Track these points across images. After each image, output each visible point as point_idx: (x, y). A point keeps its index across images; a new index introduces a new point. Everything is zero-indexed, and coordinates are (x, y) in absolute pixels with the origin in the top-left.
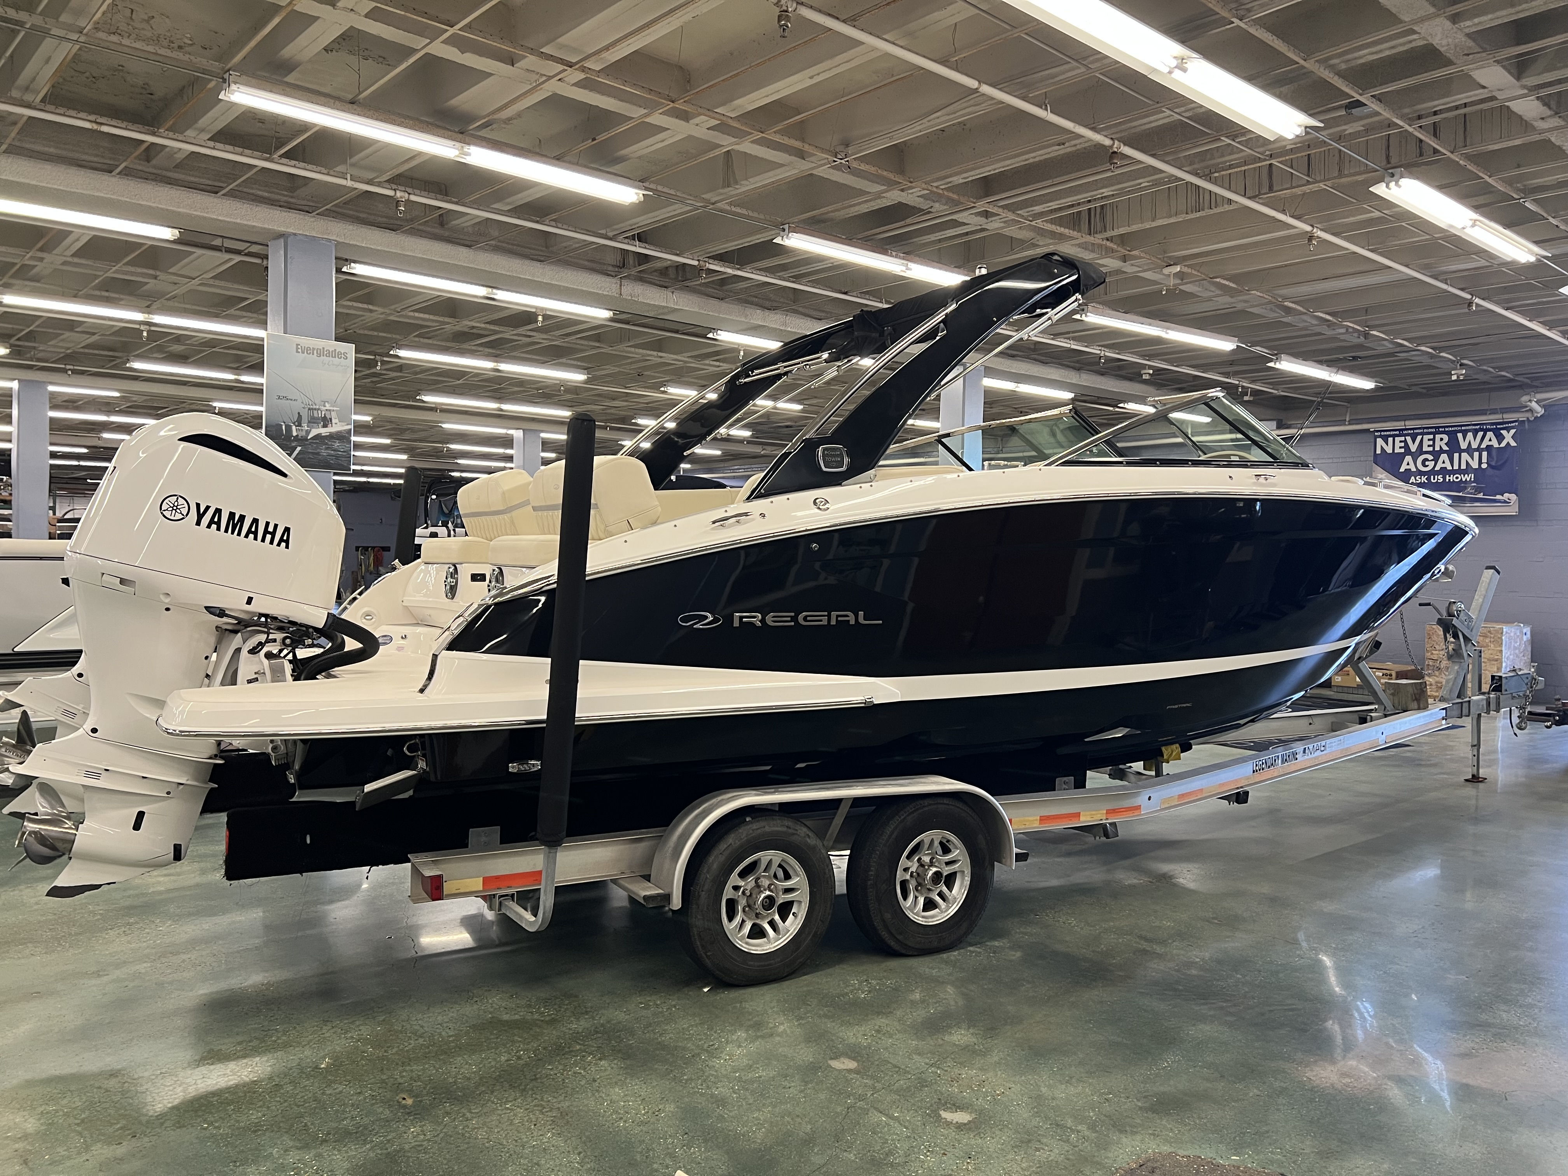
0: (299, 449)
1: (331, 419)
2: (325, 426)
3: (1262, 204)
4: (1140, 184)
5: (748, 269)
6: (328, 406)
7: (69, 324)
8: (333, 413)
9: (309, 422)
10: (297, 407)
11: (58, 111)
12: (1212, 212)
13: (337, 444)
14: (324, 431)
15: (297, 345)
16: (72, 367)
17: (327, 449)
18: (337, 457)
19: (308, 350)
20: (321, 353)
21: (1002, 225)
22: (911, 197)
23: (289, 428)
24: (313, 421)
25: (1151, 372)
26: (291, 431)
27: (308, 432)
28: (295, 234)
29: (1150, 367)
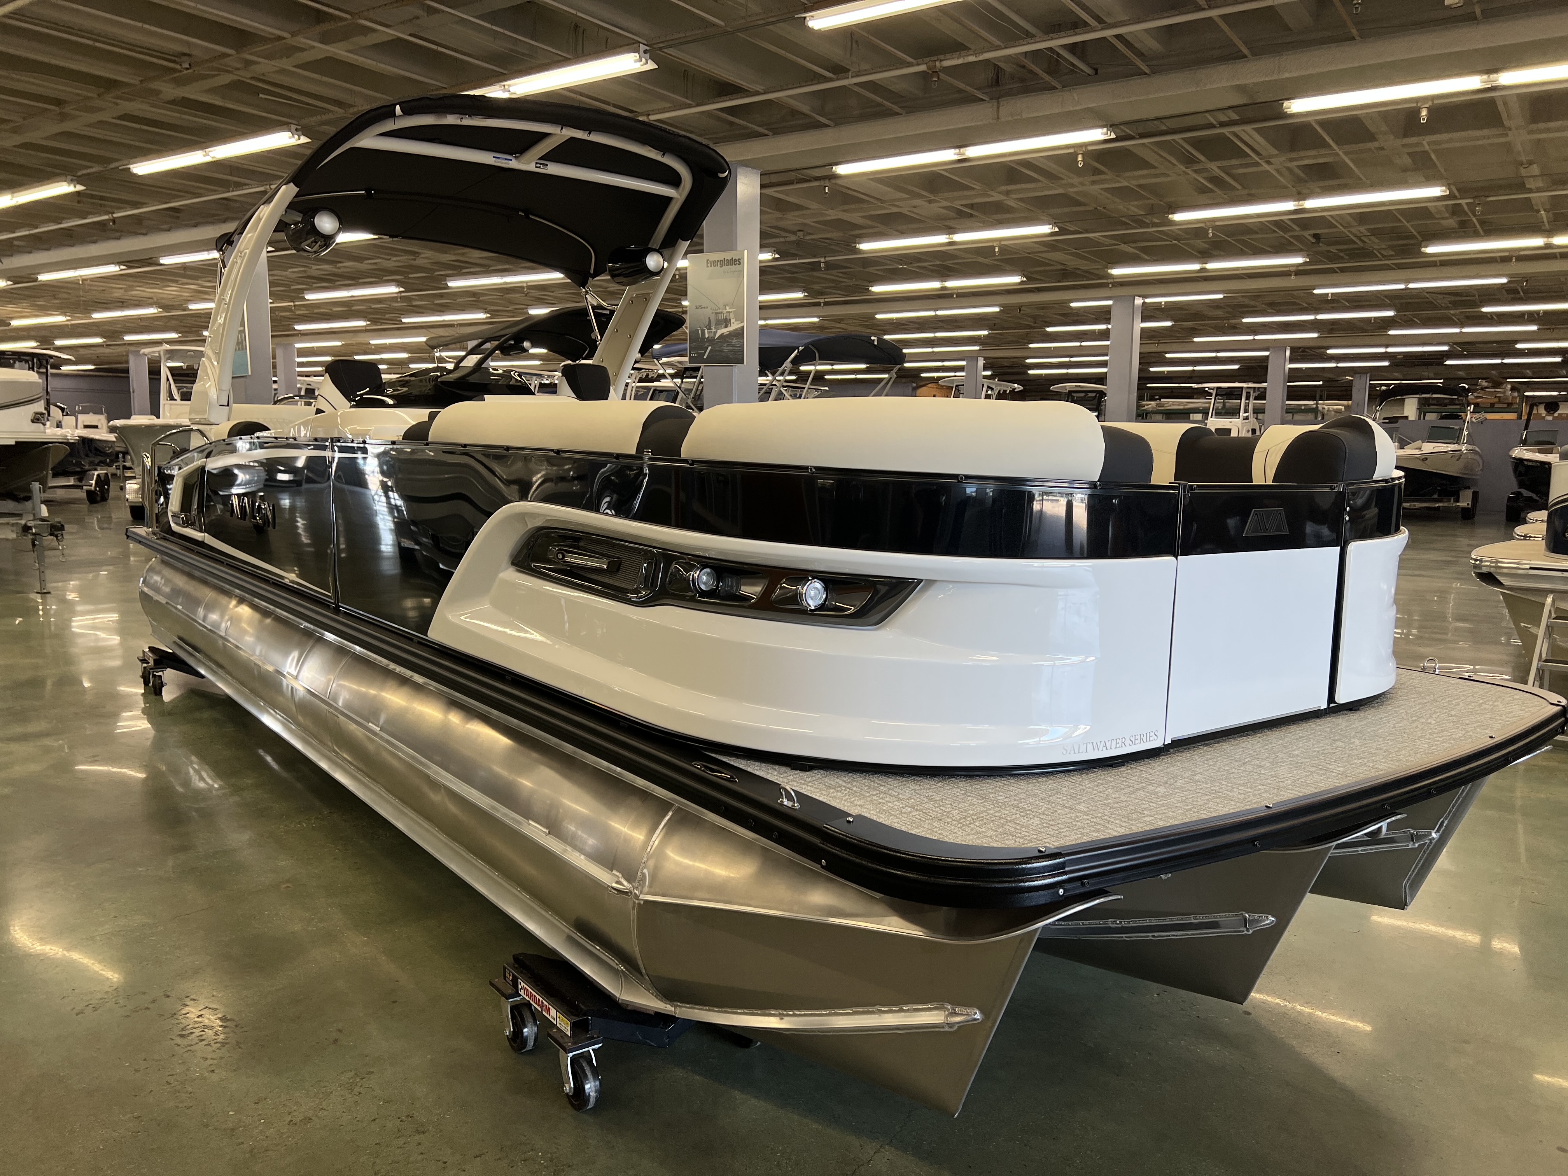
0: (710, 348)
1: (730, 320)
2: (726, 327)
6: (728, 309)
8: (731, 314)
9: (716, 325)
10: (708, 313)
13: (735, 341)
14: (724, 331)
15: (707, 260)
17: (728, 346)
18: (734, 352)
19: (715, 264)
23: (703, 332)
24: (719, 324)
26: (705, 334)
27: (715, 333)
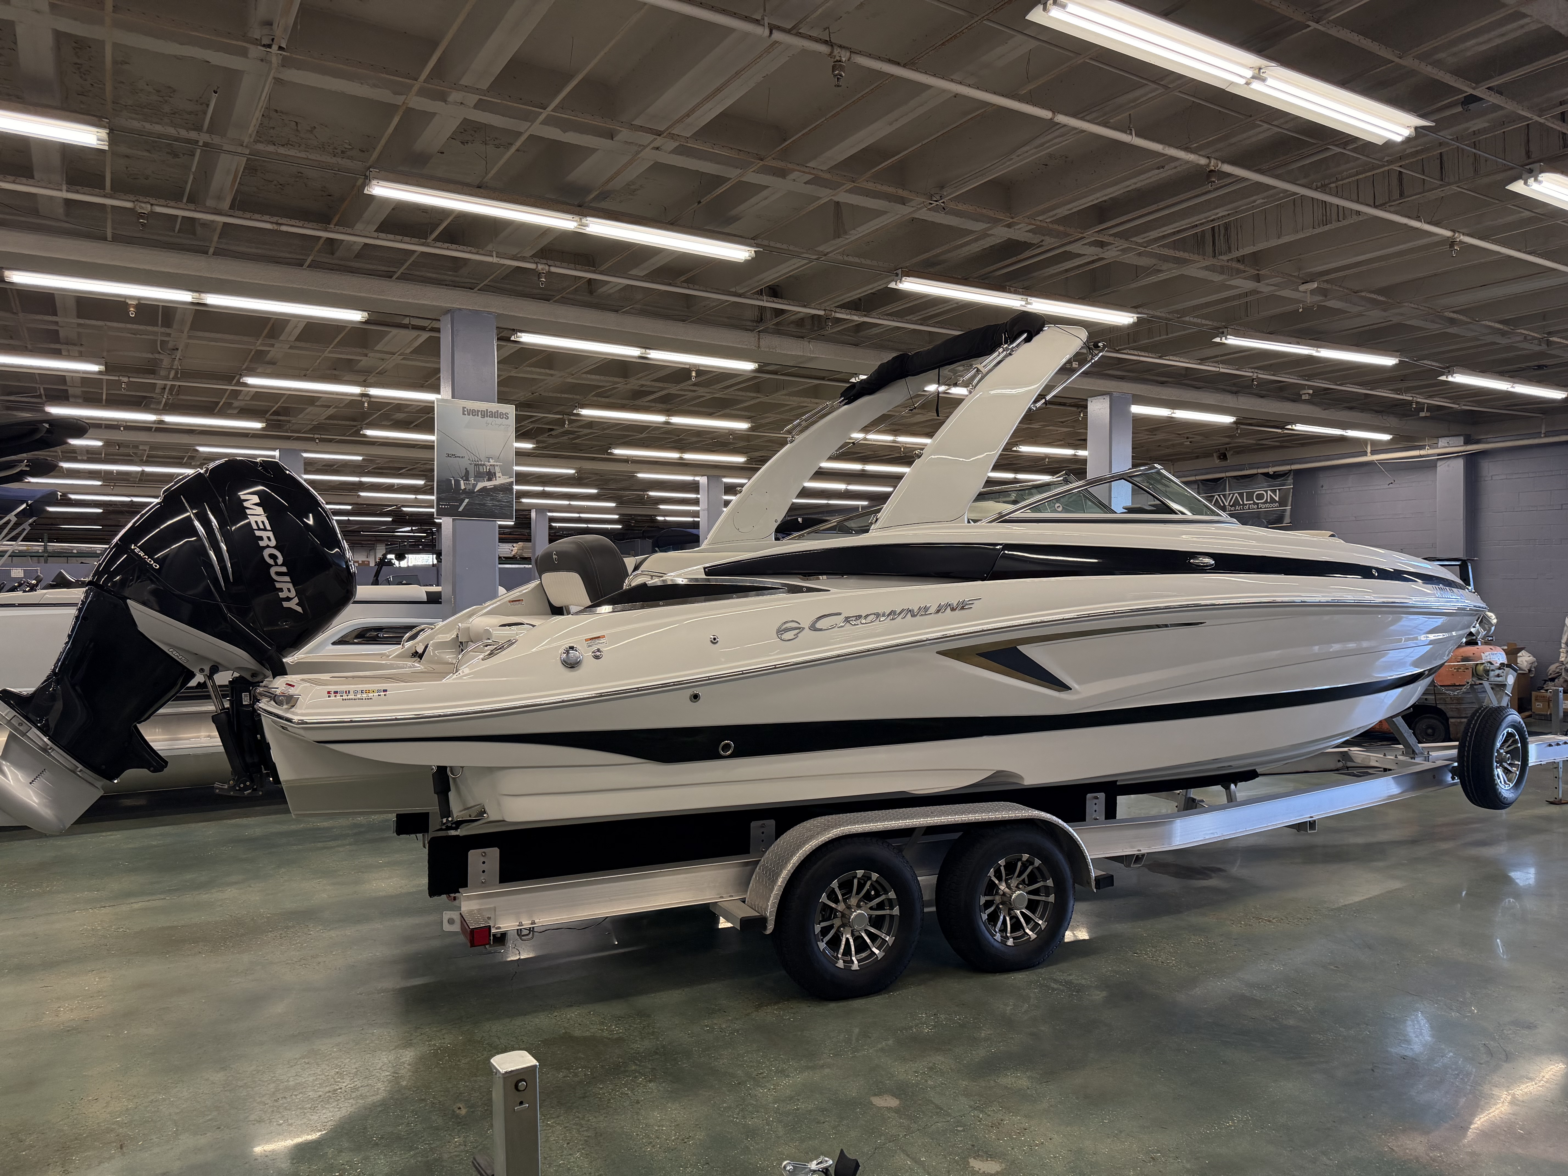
0: (467, 500)
1: (495, 473)
2: (490, 480)
3: (1390, 212)
4: (1255, 201)
5: (874, 314)
6: (492, 462)
7: (311, 399)
8: (496, 468)
9: (475, 477)
10: (464, 463)
11: (245, 216)
12: (1340, 224)
13: (501, 496)
14: (488, 484)
15: (464, 408)
16: (319, 436)
17: (492, 500)
18: (501, 507)
19: (473, 413)
20: (485, 414)
21: (1119, 253)
22: (1020, 233)
23: (457, 483)
24: (479, 476)
25: (1311, 392)
26: (460, 485)
27: (475, 486)
28: (460, 309)
29: (1310, 387)
